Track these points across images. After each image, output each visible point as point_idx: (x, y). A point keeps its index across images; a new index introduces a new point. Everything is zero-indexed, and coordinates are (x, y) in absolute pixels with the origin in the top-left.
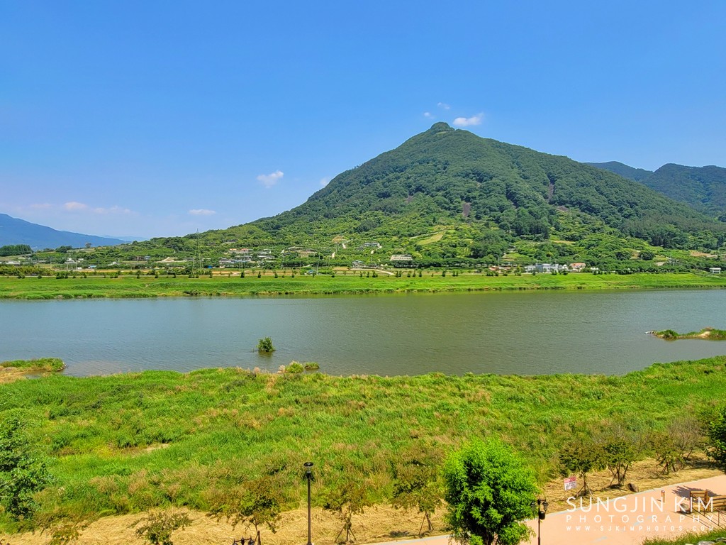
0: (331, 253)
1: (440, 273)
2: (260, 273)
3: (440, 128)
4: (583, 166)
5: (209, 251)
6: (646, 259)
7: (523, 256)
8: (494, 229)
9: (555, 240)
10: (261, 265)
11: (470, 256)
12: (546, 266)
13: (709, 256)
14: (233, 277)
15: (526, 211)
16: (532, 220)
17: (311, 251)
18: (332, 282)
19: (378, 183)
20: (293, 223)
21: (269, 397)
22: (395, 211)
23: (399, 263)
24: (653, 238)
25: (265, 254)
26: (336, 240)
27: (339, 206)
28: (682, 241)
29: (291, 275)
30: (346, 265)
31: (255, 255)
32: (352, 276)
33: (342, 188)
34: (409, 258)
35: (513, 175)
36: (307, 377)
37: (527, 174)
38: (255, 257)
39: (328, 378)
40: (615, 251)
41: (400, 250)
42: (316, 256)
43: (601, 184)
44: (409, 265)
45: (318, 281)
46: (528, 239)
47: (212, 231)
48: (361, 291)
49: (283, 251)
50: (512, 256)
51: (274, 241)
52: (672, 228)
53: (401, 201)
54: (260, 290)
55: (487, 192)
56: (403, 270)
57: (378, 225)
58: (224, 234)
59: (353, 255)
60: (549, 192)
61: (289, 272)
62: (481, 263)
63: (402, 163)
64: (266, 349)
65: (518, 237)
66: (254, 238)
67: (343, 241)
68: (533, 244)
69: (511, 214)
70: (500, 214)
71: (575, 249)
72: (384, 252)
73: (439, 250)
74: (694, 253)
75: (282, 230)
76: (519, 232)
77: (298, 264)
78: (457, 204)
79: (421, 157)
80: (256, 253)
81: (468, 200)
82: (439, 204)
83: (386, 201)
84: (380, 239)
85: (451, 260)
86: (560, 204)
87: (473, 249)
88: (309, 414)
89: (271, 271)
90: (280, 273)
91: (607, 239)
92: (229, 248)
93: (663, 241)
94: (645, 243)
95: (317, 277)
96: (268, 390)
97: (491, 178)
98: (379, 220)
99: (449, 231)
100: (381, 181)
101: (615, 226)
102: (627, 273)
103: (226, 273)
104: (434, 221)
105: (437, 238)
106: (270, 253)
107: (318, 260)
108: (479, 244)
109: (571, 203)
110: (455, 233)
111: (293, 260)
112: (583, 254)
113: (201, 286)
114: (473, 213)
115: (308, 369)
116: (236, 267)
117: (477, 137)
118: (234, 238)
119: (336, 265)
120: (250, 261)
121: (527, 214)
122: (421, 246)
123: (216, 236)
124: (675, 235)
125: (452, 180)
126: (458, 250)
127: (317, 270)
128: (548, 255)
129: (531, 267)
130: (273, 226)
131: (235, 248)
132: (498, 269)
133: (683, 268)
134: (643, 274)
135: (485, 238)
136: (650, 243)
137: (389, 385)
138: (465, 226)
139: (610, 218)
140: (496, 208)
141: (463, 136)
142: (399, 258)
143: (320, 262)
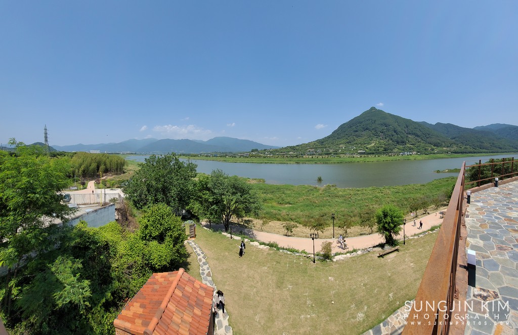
0: (339, 150)
1: (374, 156)
2: (318, 157)
3: (373, 108)
5: (302, 150)
6: (432, 150)
7: (399, 150)
8: (391, 142)
9: (408, 145)
10: (318, 154)
11: (383, 150)
12: (406, 153)
13: (448, 149)
14: (309, 158)
15: (400, 136)
16: (402, 139)
17: (333, 149)
18: (340, 159)
19: (354, 127)
20: (327, 141)
21: (321, 194)
22: (360, 136)
23: (361, 153)
24: (434, 144)
25: (319, 151)
26: (341, 146)
27: (342, 135)
28: (442, 145)
30: (344, 154)
32: (346, 157)
33: (342, 129)
34: (364, 151)
35: (396, 125)
36: (332, 189)
37: (400, 125)
38: (316, 152)
39: (339, 189)
40: (425, 148)
41: (361, 149)
42: (335, 151)
43: (420, 128)
44: (364, 153)
45: (336, 159)
46: (400, 145)
47: (303, 144)
48: (349, 162)
49: (325, 150)
50: (396, 150)
51: (322, 147)
52: (439, 141)
53: (361, 133)
54: (318, 162)
55: (388, 130)
56: (362, 155)
57: (354, 141)
58: (307, 145)
59: (346, 151)
60: (406, 131)
61: (327, 156)
62: (387, 152)
63: (361, 121)
64: (320, 180)
66: (316, 146)
67: (343, 146)
68: (402, 146)
69: (395, 137)
70: (392, 137)
71: (414, 147)
72: (356, 149)
73: (373, 148)
74: (444, 148)
75: (324, 143)
76: (398, 143)
78: (379, 134)
79: (367, 118)
80: (316, 150)
81: (382, 133)
82: (373, 134)
83: (356, 133)
84: (354, 145)
85: (377, 152)
86: (409, 134)
87: (384, 148)
88: (333, 200)
89: (321, 156)
90: (324, 156)
91: (422, 145)
92: (308, 149)
93: (436, 145)
94: (432, 146)
96: (320, 192)
97: (389, 126)
98: (354, 139)
99: (377, 143)
101: (424, 141)
102: (427, 154)
103: (307, 157)
104: (372, 139)
105: (373, 145)
106: (321, 150)
108: (386, 147)
109: (412, 134)
111: (328, 153)
112: (416, 149)
113: (300, 160)
114: (384, 137)
115: (333, 186)
116: (310, 155)
117: (385, 112)
118: (310, 146)
119: (341, 154)
120: (314, 153)
122: (368, 147)
123: (305, 145)
124: (439, 143)
125: (377, 126)
126: (380, 148)
127: (335, 155)
128: (406, 150)
129: (401, 153)
130: (321, 142)
131: (310, 149)
132: (392, 154)
133: (441, 153)
134: (431, 155)
135: (388, 145)
137: (358, 191)
138: (382, 141)
139: (423, 138)
140: (391, 135)
141: (380, 112)
142: (361, 151)
143: (336, 153)
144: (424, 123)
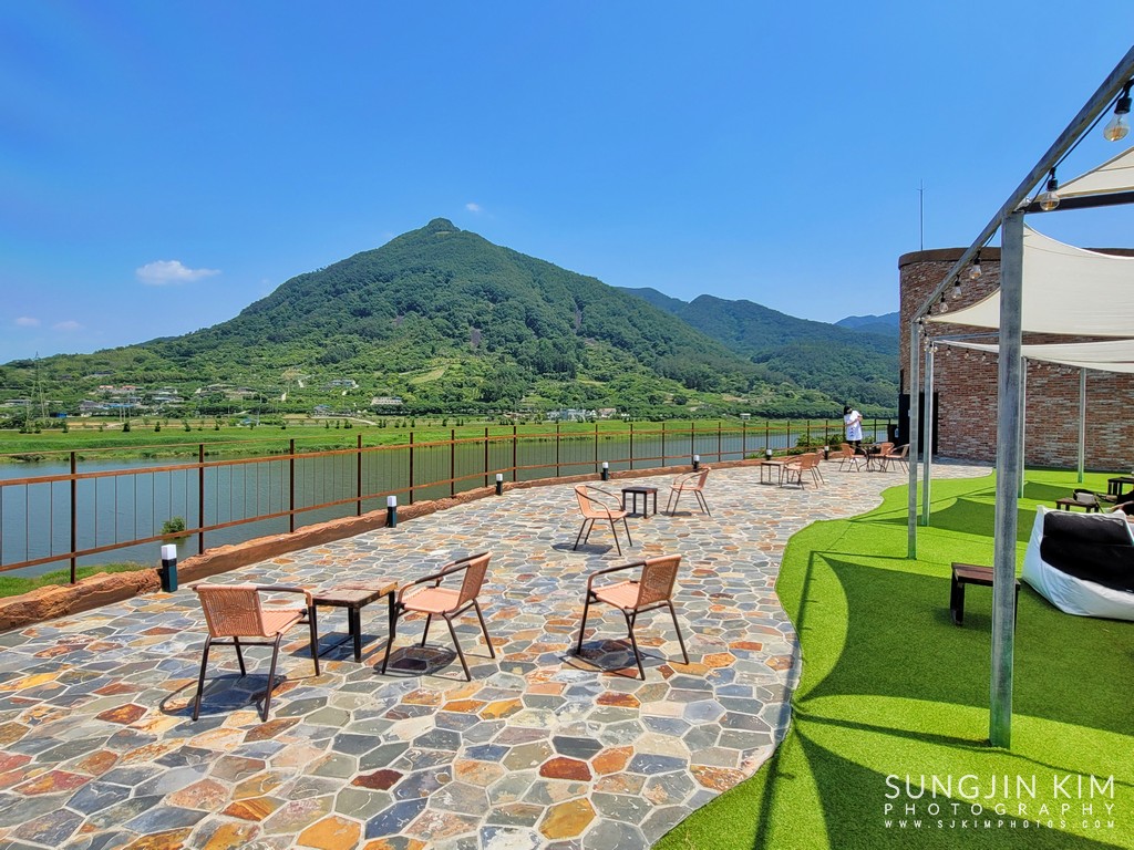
0: (280, 394)
1: (440, 422)
2: (158, 424)
3: (439, 225)
4: (614, 291)
5: (57, 388)
6: (679, 403)
7: (545, 399)
8: (511, 364)
9: (583, 380)
10: (160, 412)
11: (480, 400)
12: (572, 412)
13: (740, 400)
14: (108, 431)
15: (549, 343)
16: (556, 354)
17: (248, 390)
18: (283, 435)
19: (353, 295)
20: (215, 347)
22: (380, 336)
23: (383, 408)
24: (687, 379)
25: (166, 395)
26: (288, 374)
27: (293, 326)
28: (715, 384)
29: (213, 426)
30: (304, 412)
31: (149, 397)
32: (313, 427)
33: (297, 299)
34: (398, 402)
35: (534, 296)
37: (551, 297)
38: (148, 399)
40: (649, 394)
41: (385, 390)
42: (255, 398)
43: (634, 313)
44: (397, 411)
46: (551, 378)
47: (64, 356)
48: (328, 448)
49: (199, 391)
50: (533, 400)
51: (183, 375)
52: (706, 369)
53: (386, 322)
54: (160, 450)
55: (502, 316)
56: (389, 418)
57: (353, 355)
58: (87, 361)
59: (314, 398)
60: (577, 322)
61: (210, 422)
62: (494, 409)
63: (387, 270)
65: (540, 376)
66: (147, 369)
67: (300, 377)
68: (557, 384)
69: (532, 346)
70: (517, 345)
71: (606, 391)
72: (362, 393)
73: (439, 391)
74: (727, 397)
75: (196, 358)
76: (541, 369)
77: (226, 410)
78: (463, 330)
79: (415, 263)
80: (150, 392)
81: (477, 325)
82: (440, 329)
83: (364, 322)
84: (354, 375)
85: (455, 404)
86: (589, 336)
87: (483, 391)
89: (179, 421)
90: (194, 423)
91: (639, 380)
92: (98, 385)
93: (696, 383)
94: (679, 385)
95: (258, 429)
97: (507, 299)
98: (354, 348)
99: (453, 366)
100: (357, 292)
101: (649, 364)
102: (660, 420)
103: (96, 424)
104: (433, 352)
105: (437, 374)
106: (176, 392)
107: (259, 404)
108: (490, 383)
109: (601, 334)
110: (460, 369)
111: (217, 404)
112: (614, 398)
113: (48, 445)
114: (485, 343)
116: (114, 415)
117: (489, 243)
118: (107, 368)
119: (289, 412)
120: (138, 405)
121: (551, 346)
122: (414, 385)
123: (74, 365)
124: (708, 377)
125: (457, 297)
126: (464, 391)
127: (258, 418)
128: (575, 399)
129: (555, 414)
130: (181, 352)
131: (110, 384)
132: (514, 416)
133: (714, 413)
134: (675, 421)
135: (499, 376)
136: (684, 385)
138: (474, 360)
139: (643, 354)
140: (514, 339)
141: (471, 240)
142: (384, 401)
143: (261, 408)
144: (651, 294)
